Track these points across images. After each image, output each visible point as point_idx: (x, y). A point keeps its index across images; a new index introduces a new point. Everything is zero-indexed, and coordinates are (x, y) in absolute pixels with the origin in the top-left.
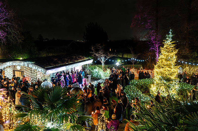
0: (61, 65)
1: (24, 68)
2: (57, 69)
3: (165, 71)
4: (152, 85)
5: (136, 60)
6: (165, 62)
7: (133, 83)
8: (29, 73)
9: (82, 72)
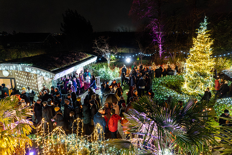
0: (66, 66)
1: (16, 74)
2: (65, 72)
3: (201, 66)
5: (143, 54)
7: (157, 82)
8: (24, 80)
9: (88, 73)
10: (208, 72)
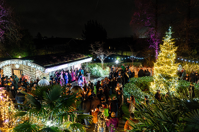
0: (60, 63)
1: (23, 67)
2: (56, 68)
3: (165, 69)
4: (152, 83)
5: (135, 57)
6: (164, 60)
7: (133, 81)
8: (28, 72)
9: (81, 70)
10: (172, 75)
